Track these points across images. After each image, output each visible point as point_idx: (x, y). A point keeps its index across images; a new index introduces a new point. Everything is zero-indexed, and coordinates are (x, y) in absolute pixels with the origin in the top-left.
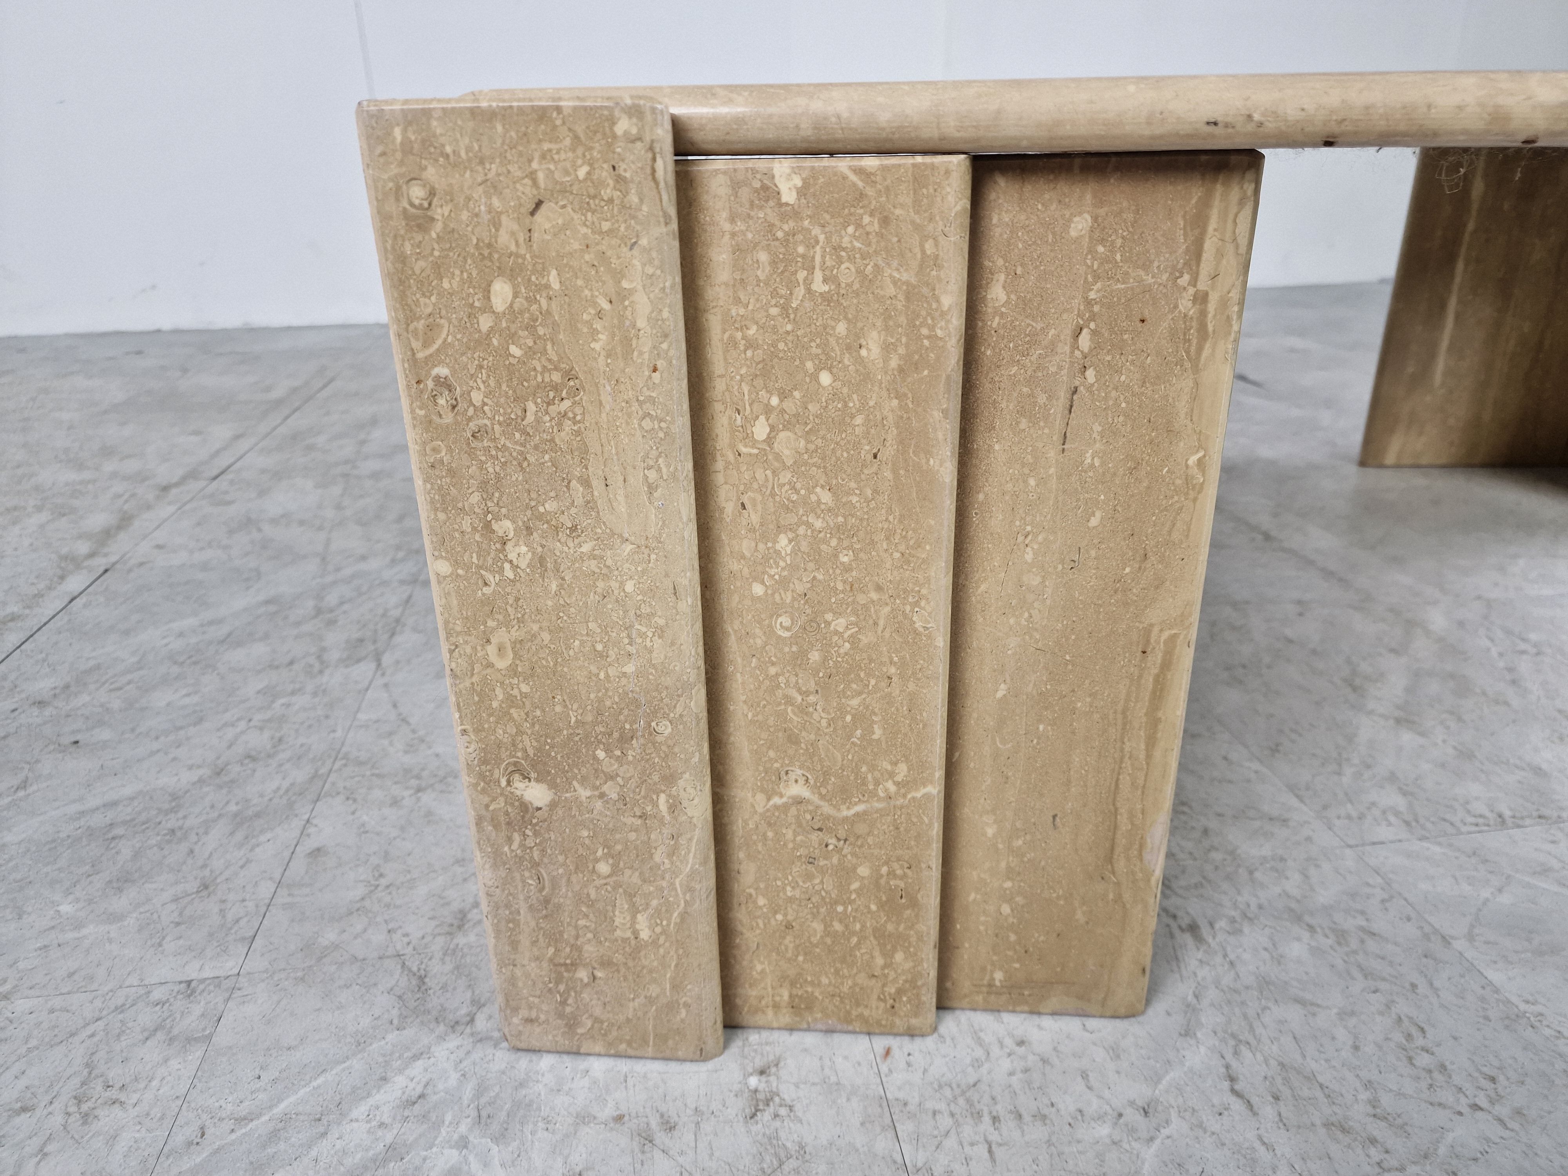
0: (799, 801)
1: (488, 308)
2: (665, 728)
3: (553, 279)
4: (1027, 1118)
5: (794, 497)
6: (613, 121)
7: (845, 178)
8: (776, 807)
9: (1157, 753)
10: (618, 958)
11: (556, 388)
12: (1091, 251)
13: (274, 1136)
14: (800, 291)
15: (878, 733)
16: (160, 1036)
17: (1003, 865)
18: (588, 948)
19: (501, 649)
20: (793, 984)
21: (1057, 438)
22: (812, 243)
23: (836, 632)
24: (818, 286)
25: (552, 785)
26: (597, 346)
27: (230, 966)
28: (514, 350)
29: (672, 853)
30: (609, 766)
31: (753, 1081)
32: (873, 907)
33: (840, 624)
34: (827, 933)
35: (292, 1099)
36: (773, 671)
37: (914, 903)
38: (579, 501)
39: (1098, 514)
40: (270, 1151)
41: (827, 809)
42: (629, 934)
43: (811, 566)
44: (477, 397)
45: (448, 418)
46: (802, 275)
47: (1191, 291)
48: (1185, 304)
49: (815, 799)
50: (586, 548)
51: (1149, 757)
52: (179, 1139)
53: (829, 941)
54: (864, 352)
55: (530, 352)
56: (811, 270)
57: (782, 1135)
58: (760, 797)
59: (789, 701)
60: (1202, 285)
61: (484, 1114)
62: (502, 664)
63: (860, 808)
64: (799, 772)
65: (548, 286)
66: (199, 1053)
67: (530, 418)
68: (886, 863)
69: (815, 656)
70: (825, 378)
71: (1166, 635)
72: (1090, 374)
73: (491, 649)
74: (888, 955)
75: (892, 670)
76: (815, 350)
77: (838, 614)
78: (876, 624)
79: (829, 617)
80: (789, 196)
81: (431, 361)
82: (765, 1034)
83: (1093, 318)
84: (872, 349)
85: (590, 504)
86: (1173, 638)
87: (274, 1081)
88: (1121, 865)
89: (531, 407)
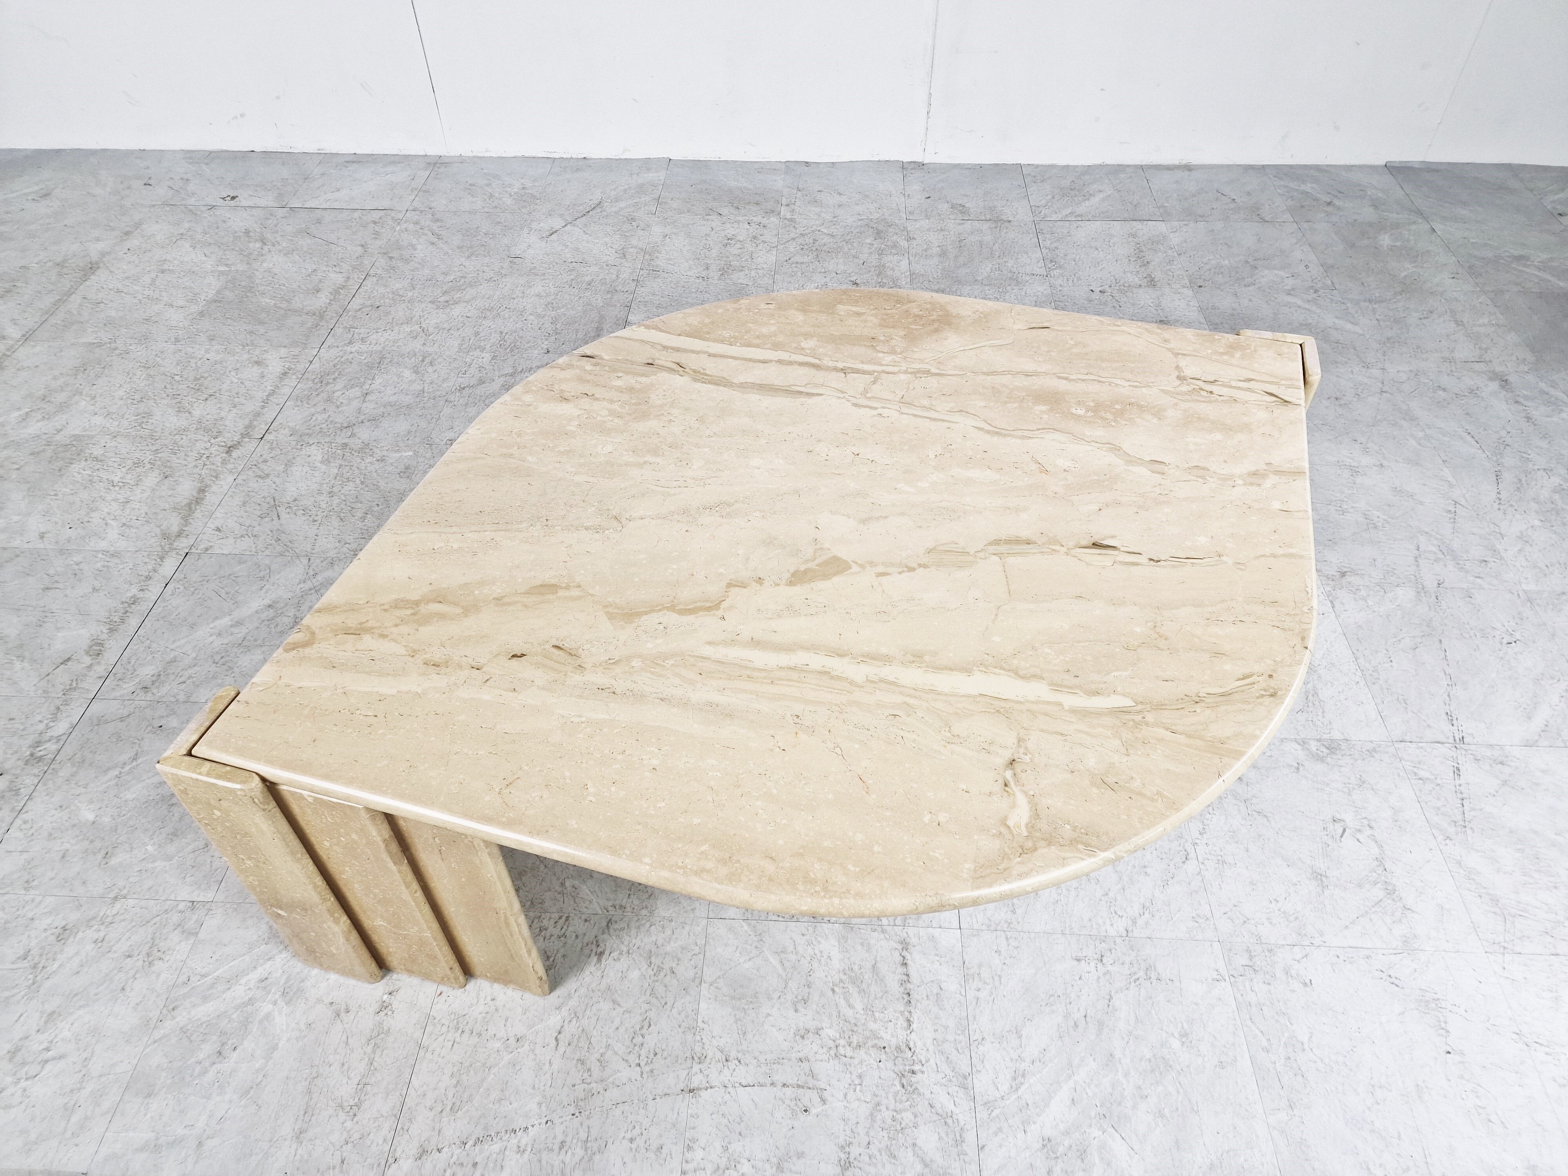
0: (385, 927)
2: (317, 910)
4: (474, 1033)
5: (346, 860)
8: (376, 925)
10: (329, 954)
11: (244, 835)
13: (212, 986)
14: (324, 819)
16: (179, 929)
18: (317, 950)
20: (404, 966)
21: (440, 859)
25: (286, 912)
26: (252, 830)
27: (210, 896)
28: (227, 825)
29: (334, 937)
31: (385, 997)
32: (423, 956)
35: (221, 970)
36: (359, 895)
37: (437, 959)
39: (463, 878)
40: (210, 992)
41: (394, 930)
44: (219, 830)
49: (389, 926)
52: (181, 980)
53: (411, 959)
54: (352, 836)
57: (385, 1023)
58: (370, 922)
61: (286, 992)
63: (406, 933)
64: (382, 920)
66: (192, 941)
70: (343, 839)
72: (443, 848)
80: (310, 801)
82: (399, 975)
87: (217, 960)
88: (517, 960)
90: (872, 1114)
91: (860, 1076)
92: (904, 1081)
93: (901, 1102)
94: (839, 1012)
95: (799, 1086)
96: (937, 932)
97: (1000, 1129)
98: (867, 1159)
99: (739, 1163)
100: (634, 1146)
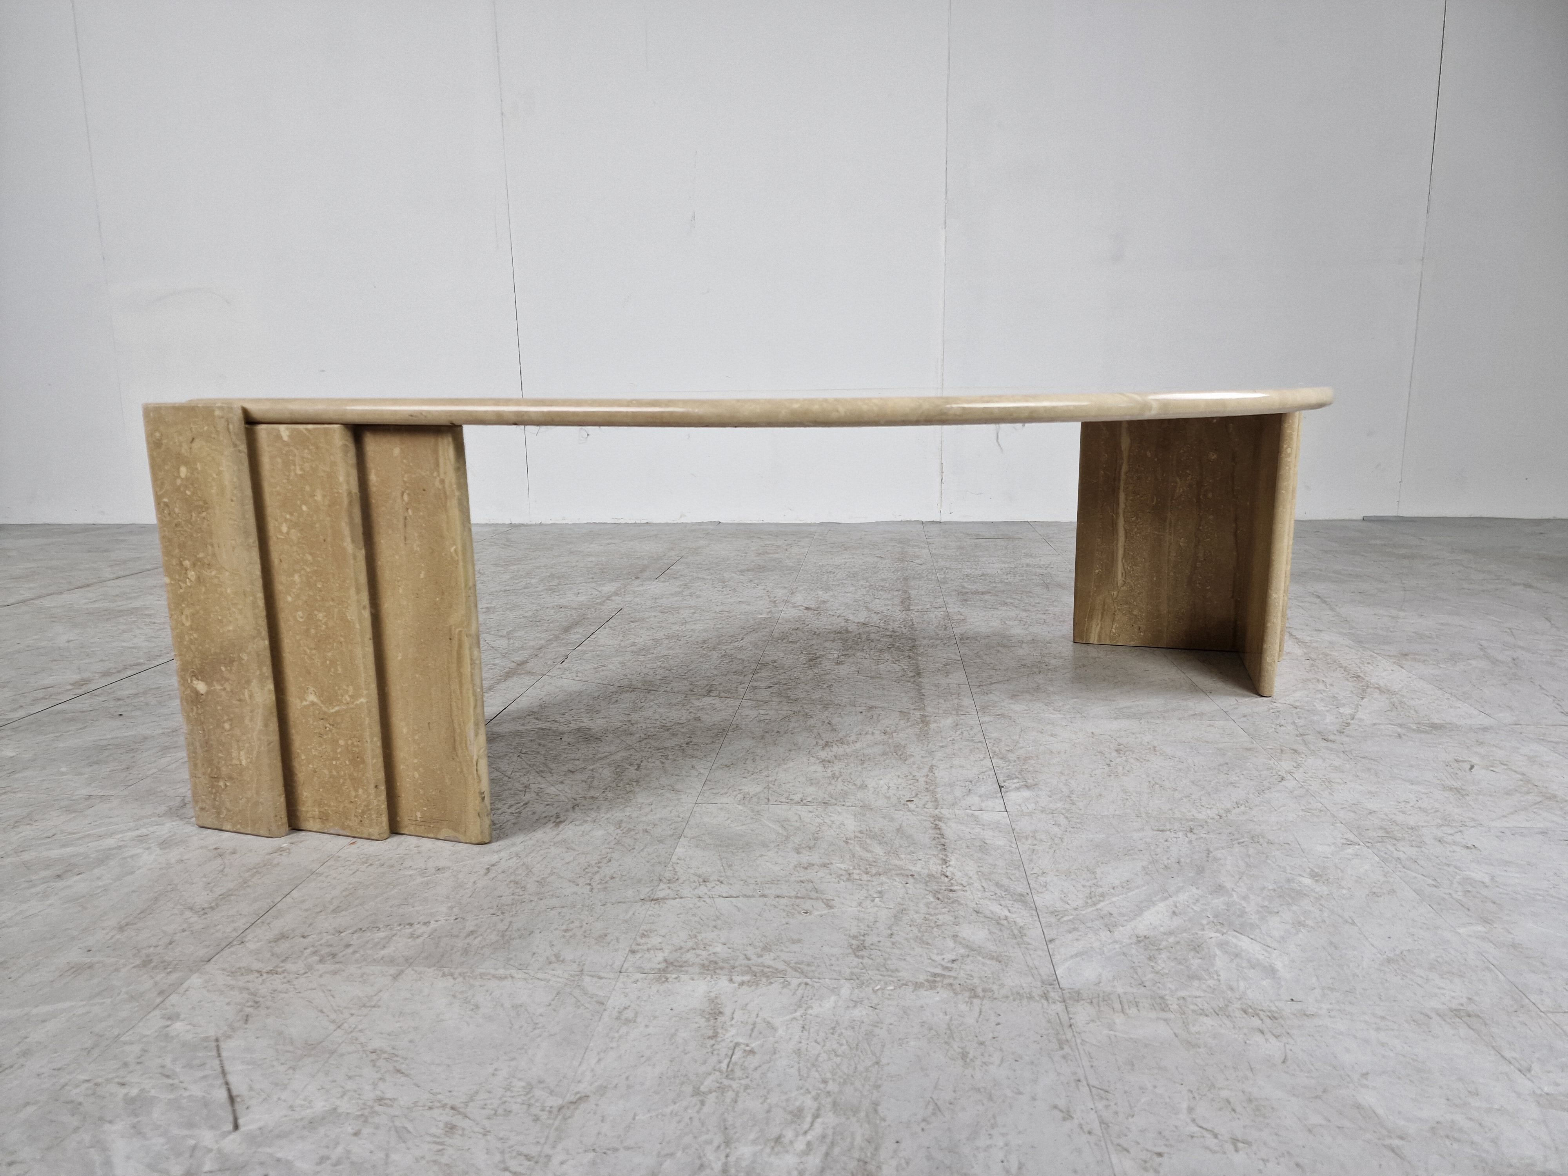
0: (313, 704)
1: (179, 477)
2: (245, 657)
3: (199, 466)
5: (298, 557)
6: (213, 411)
7: (302, 432)
8: (305, 706)
9: (464, 692)
10: (235, 775)
11: (201, 507)
12: (402, 462)
14: (292, 474)
15: (340, 671)
16: (65, 809)
17: (412, 749)
18: (223, 769)
19: (187, 617)
20: (319, 805)
21: (402, 538)
22: (295, 456)
23: (319, 620)
24: (299, 472)
25: (207, 684)
26: (213, 491)
27: (112, 793)
28: (188, 493)
29: (251, 720)
30: (227, 675)
31: (284, 845)
32: (347, 763)
33: (320, 616)
34: (331, 776)
36: (298, 637)
37: (363, 762)
38: (210, 552)
39: (423, 572)
41: (324, 709)
42: (238, 763)
43: (307, 589)
44: (177, 510)
45: (168, 519)
46: (292, 467)
47: (438, 479)
48: (437, 484)
49: (318, 702)
50: (213, 573)
51: (461, 693)
53: (331, 780)
54: (316, 498)
55: (193, 493)
56: (295, 465)
57: (276, 859)
58: (298, 701)
59: (305, 653)
60: (442, 476)
61: (165, 842)
62: (188, 624)
63: (337, 708)
64: (312, 689)
65: (197, 469)
66: (74, 815)
67: (194, 519)
68: (350, 739)
69: (313, 631)
70: (304, 508)
71: (457, 630)
72: (410, 511)
73: (183, 617)
74: (356, 790)
75: (342, 639)
76: (300, 497)
77: (320, 611)
78: (333, 617)
79: (316, 612)
80: (286, 438)
81: (162, 496)
82: (310, 833)
83: (407, 488)
84: (319, 497)
85: (214, 555)
86: (460, 631)
88: (459, 752)
89: (194, 514)
90: (895, 916)
91: (880, 892)
92: (939, 896)
93: (936, 909)
94: (854, 856)
95: (797, 897)
96: (978, 813)
97: (1075, 929)
98: (889, 944)
99: (710, 945)
100: (568, 934)
